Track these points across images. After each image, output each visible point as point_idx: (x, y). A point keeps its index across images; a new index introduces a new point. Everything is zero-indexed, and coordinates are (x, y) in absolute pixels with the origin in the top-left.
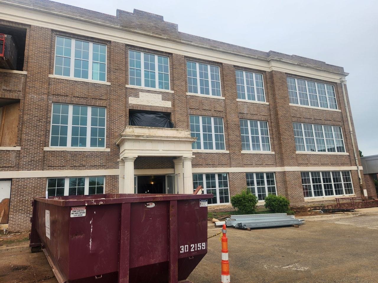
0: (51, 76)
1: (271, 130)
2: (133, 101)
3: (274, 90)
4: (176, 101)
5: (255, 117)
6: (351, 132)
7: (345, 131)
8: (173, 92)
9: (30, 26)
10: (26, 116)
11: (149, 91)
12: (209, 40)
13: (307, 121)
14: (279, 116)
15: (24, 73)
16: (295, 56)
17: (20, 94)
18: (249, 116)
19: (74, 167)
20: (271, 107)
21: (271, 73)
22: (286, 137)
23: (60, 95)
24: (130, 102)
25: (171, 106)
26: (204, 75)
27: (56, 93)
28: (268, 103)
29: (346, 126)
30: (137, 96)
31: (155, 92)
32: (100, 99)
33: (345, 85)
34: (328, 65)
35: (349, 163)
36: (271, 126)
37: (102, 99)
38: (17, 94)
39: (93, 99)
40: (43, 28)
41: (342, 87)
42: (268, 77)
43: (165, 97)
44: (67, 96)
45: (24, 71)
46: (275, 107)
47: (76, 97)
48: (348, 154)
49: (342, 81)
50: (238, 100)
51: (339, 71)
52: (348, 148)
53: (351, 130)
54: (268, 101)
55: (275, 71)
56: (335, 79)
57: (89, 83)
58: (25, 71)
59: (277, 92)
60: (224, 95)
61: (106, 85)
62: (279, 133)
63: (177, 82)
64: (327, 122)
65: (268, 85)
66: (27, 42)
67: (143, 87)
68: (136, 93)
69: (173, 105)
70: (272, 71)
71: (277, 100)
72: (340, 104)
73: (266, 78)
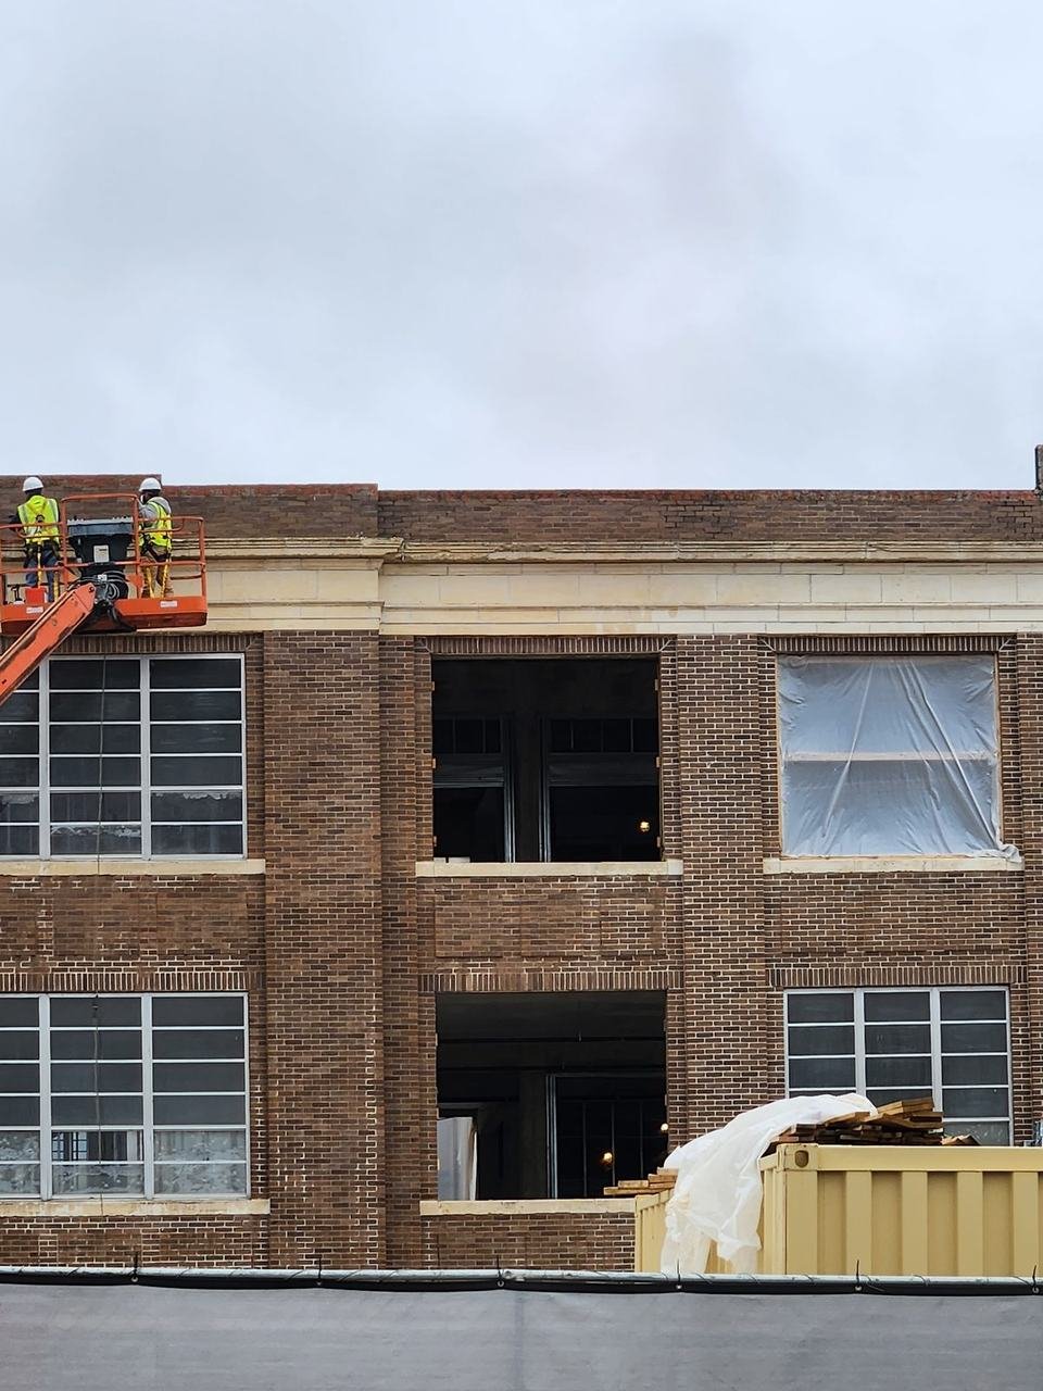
0: (772, 866)
9: (674, 640)
10: (694, 1064)
15: (671, 867)
17: (662, 968)
23: (813, 952)
27: (798, 945)
32: (980, 950)
37: (987, 949)
38: (652, 968)
39: (947, 952)
40: (725, 638)
44: (840, 953)
45: (669, 861)
47: (877, 953)
57: (926, 874)
58: (671, 857)
61: (1003, 873)
66: (666, 720)
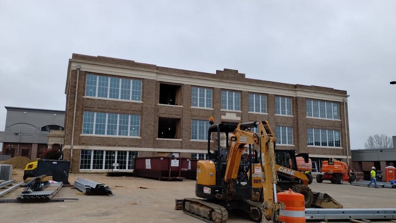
0: (191, 107)
1: (294, 132)
2: (223, 117)
3: (297, 109)
4: (243, 117)
5: (285, 125)
6: (346, 135)
7: (342, 134)
8: (241, 112)
9: (183, 84)
11: (230, 112)
12: (261, 81)
13: (316, 127)
14: (299, 124)
15: (182, 106)
16: (313, 86)
18: (281, 124)
19: (200, 149)
20: (295, 118)
21: (296, 97)
22: (302, 137)
23: (195, 116)
24: (222, 118)
25: (240, 120)
26: (257, 102)
27: (193, 115)
28: (293, 116)
29: (343, 131)
30: (225, 115)
31: (233, 112)
33: (346, 103)
34: (335, 90)
35: (342, 154)
36: (294, 130)
39: (207, 117)
40: (188, 85)
41: (343, 105)
42: (294, 100)
43: (238, 114)
44: (197, 116)
46: (297, 119)
47: (201, 117)
48: (342, 148)
49: (344, 101)
50: (276, 115)
51: (344, 93)
52: (343, 145)
53: (346, 133)
54: (293, 115)
55: (299, 97)
56: (339, 99)
59: (299, 110)
60: (268, 112)
61: (212, 110)
62: (298, 135)
63: (243, 107)
64: (330, 128)
65: (294, 105)
67: (227, 110)
68: (224, 113)
69: (242, 119)
70: (297, 97)
71: (298, 115)
72: (341, 116)
73: (293, 101)
